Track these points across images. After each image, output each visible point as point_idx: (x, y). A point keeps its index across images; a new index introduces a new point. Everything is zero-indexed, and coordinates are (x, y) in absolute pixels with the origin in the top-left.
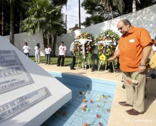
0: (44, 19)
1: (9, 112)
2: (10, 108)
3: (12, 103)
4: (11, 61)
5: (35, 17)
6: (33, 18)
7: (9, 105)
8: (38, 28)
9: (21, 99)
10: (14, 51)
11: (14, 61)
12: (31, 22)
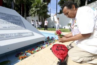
0: (39, 9)
1: (13, 36)
2: (14, 35)
3: (15, 34)
5: (35, 8)
7: (13, 34)
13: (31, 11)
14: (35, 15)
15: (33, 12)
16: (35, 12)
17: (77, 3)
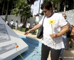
0: (22, 10)
4: (2, 29)
6: (17, 9)
8: (19, 14)
9: (3, 47)
10: (4, 24)
11: (4, 29)
12: (16, 11)
13: (14, 11)
14: (17, 15)
15: (15, 12)
16: (18, 12)
17: (58, 8)
